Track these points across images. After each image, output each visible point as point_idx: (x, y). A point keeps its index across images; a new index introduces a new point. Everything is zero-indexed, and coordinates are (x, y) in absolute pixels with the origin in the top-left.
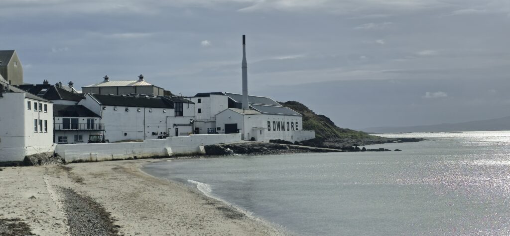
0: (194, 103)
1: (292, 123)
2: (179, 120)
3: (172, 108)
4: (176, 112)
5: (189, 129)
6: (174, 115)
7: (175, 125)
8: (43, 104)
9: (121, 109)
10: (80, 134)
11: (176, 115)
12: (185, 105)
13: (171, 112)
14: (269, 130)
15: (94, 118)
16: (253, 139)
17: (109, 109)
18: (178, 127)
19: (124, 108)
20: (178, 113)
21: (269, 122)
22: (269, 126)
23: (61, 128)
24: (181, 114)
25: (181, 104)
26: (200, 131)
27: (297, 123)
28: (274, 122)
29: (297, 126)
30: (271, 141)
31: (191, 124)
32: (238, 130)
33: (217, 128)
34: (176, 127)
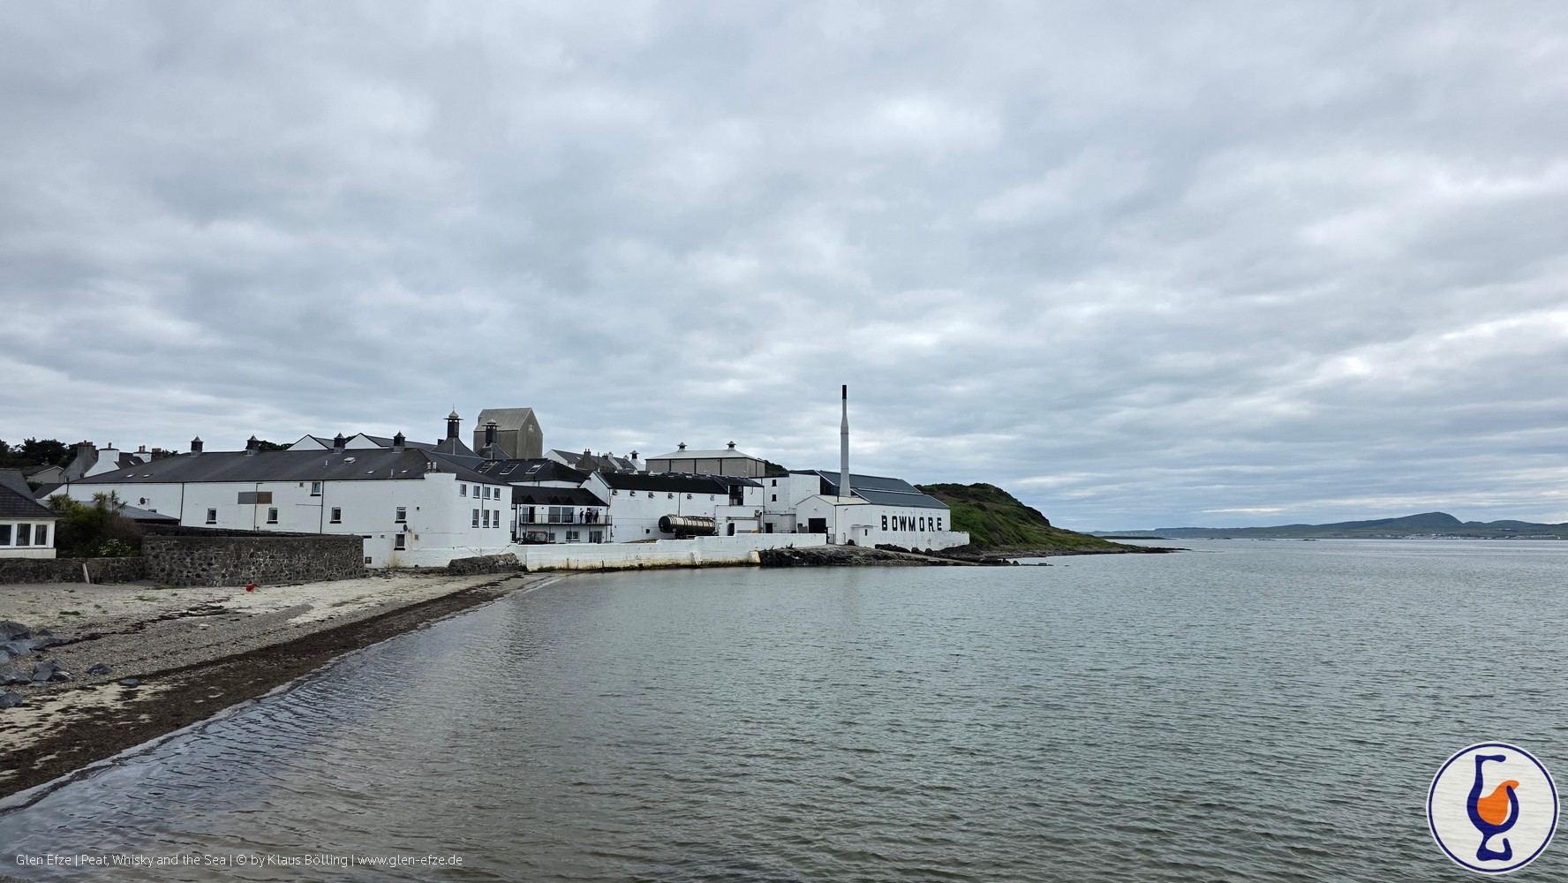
0: (763, 487)
1: (930, 519)
2: (736, 511)
3: (725, 492)
4: (732, 497)
5: (754, 525)
6: (728, 504)
7: (729, 518)
8: (492, 488)
9: (642, 495)
10: (574, 530)
11: (731, 505)
12: (746, 489)
13: (724, 499)
14: (884, 529)
15: (600, 507)
16: (851, 543)
17: (623, 494)
18: (735, 522)
19: (646, 493)
20: (735, 501)
21: (884, 517)
22: (884, 523)
23: (546, 520)
24: (740, 503)
25: (740, 488)
26: (774, 528)
27: (939, 519)
28: (894, 518)
29: (939, 524)
30: (877, 546)
31: (758, 516)
32: (827, 529)
33: (798, 524)
34: (730, 522)
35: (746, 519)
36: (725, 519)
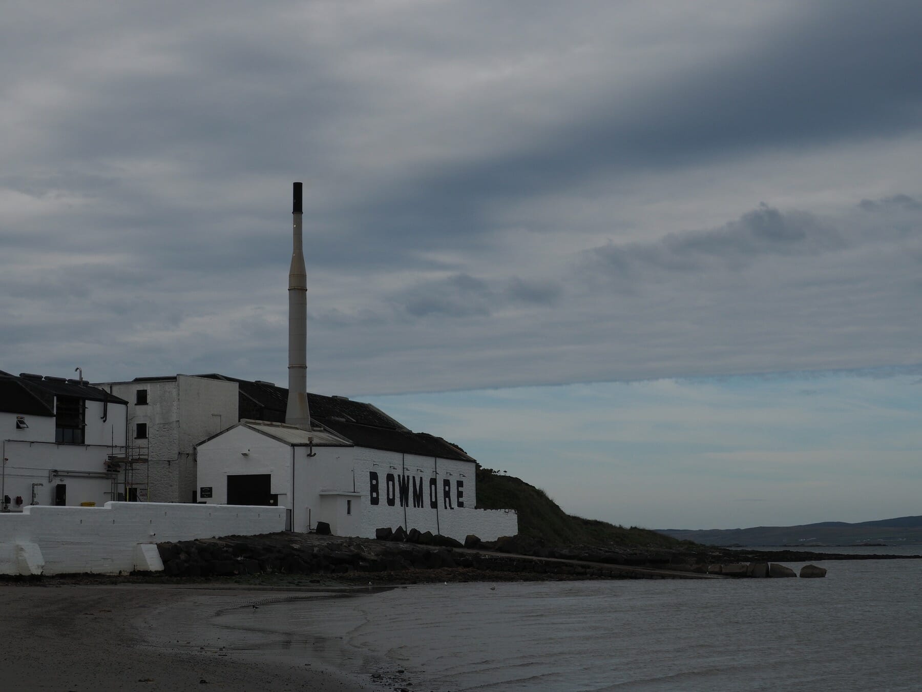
0: (126, 403)
1: (447, 483)
2: (70, 458)
3: (48, 414)
4: (60, 428)
6: (53, 439)
7: (56, 473)
11: (61, 441)
12: (92, 409)
13: (43, 428)
14: (375, 501)
16: (323, 530)
18: (68, 482)
20: (67, 433)
21: (374, 476)
22: (374, 488)
24: (78, 437)
25: (79, 403)
27: (460, 484)
28: (390, 477)
29: (460, 494)
32: (275, 497)
33: (202, 488)
34: (57, 482)
35: (89, 476)
36: (48, 475)
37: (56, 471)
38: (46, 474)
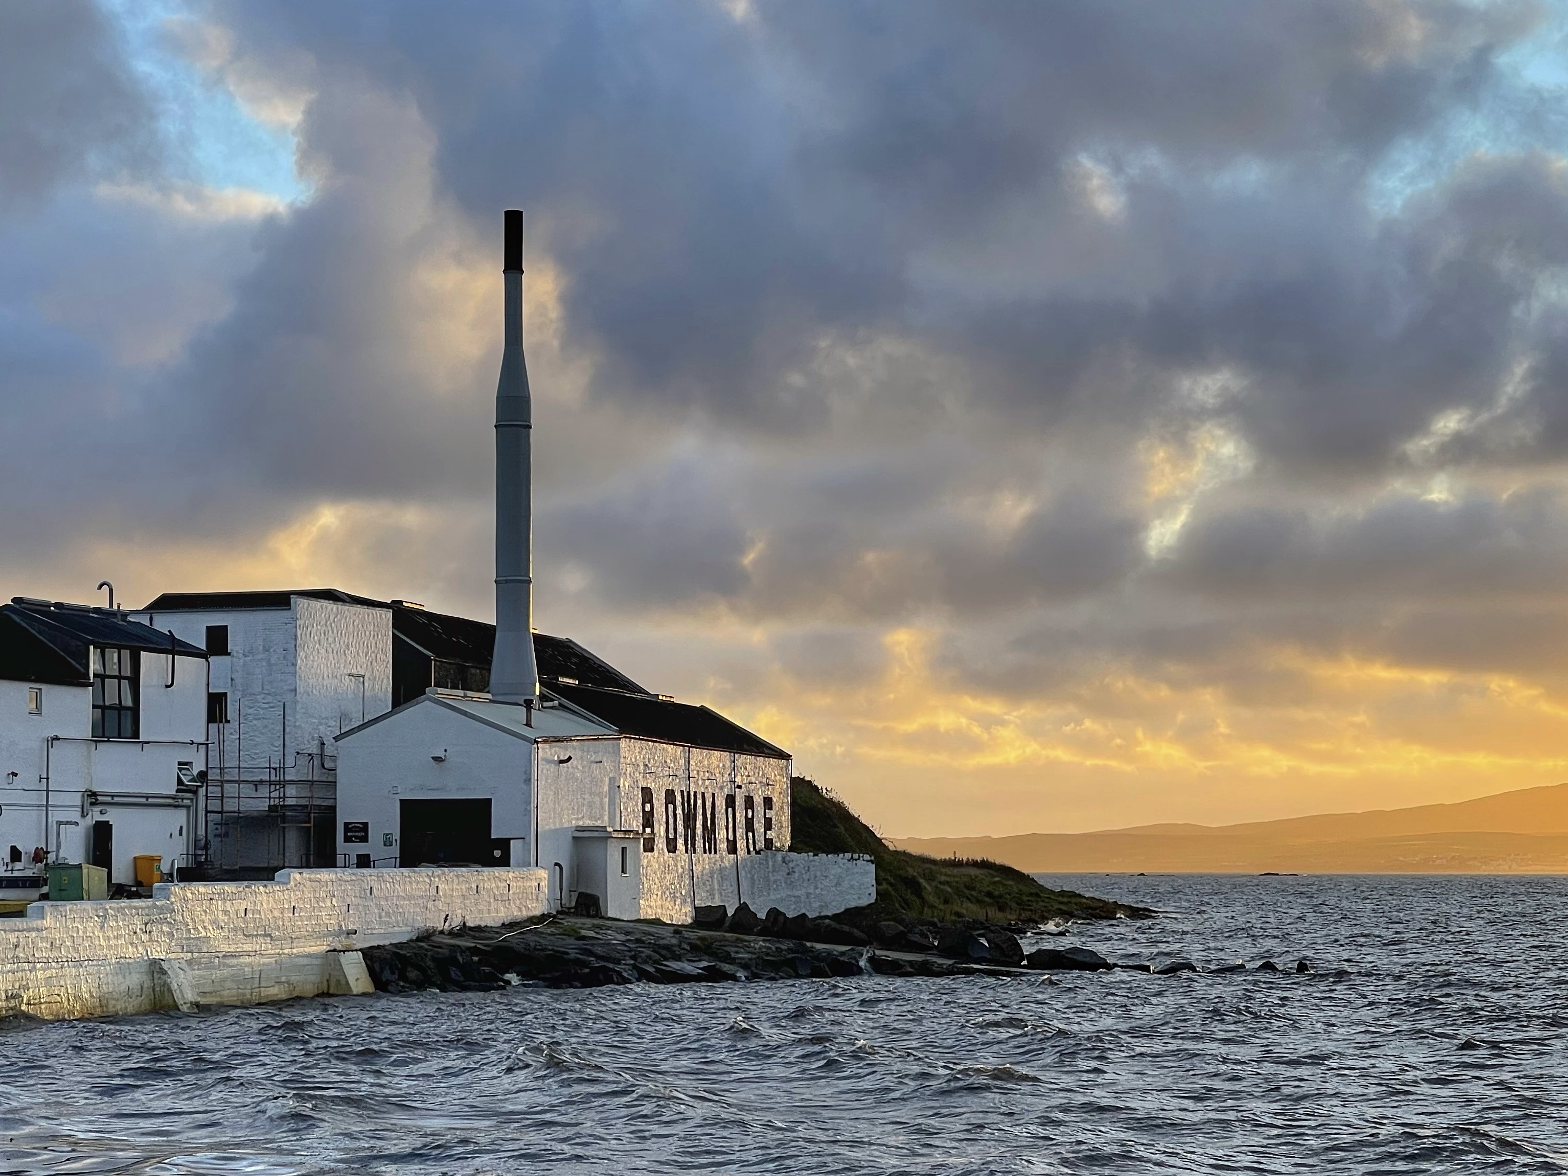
0: (206, 655)
1: (749, 803)
2: (116, 768)
3: (77, 681)
6: (87, 731)
7: (92, 798)
11: (100, 735)
12: (151, 668)
13: (72, 710)
14: (650, 845)
18: (113, 816)
20: (112, 719)
21: (647, 795)
22: (648, 819)
24: (129, 726)
25: (128, 659)
27: (768, 802)
28: (670, 796)
29: (768, 825)
32: (504, 844)
33: (346, 825)
34: (96, 815)
35: (147, 802)
36: (79, 803)
37: (93, 794)
38: (77, 799)
